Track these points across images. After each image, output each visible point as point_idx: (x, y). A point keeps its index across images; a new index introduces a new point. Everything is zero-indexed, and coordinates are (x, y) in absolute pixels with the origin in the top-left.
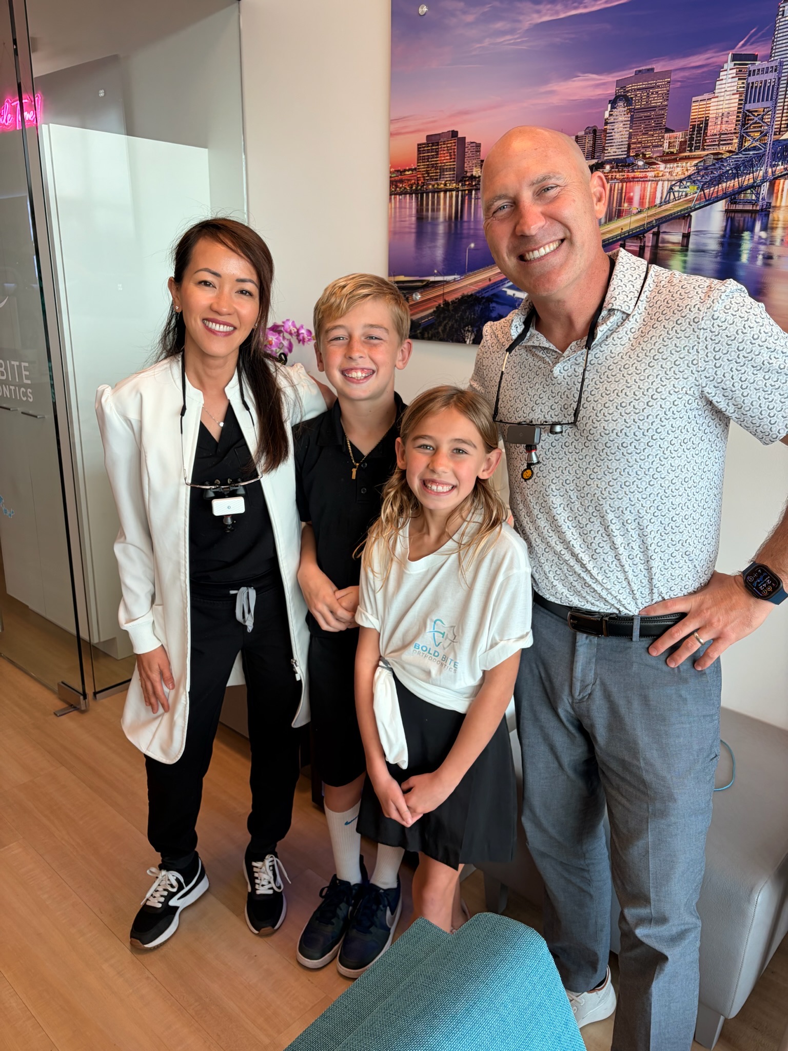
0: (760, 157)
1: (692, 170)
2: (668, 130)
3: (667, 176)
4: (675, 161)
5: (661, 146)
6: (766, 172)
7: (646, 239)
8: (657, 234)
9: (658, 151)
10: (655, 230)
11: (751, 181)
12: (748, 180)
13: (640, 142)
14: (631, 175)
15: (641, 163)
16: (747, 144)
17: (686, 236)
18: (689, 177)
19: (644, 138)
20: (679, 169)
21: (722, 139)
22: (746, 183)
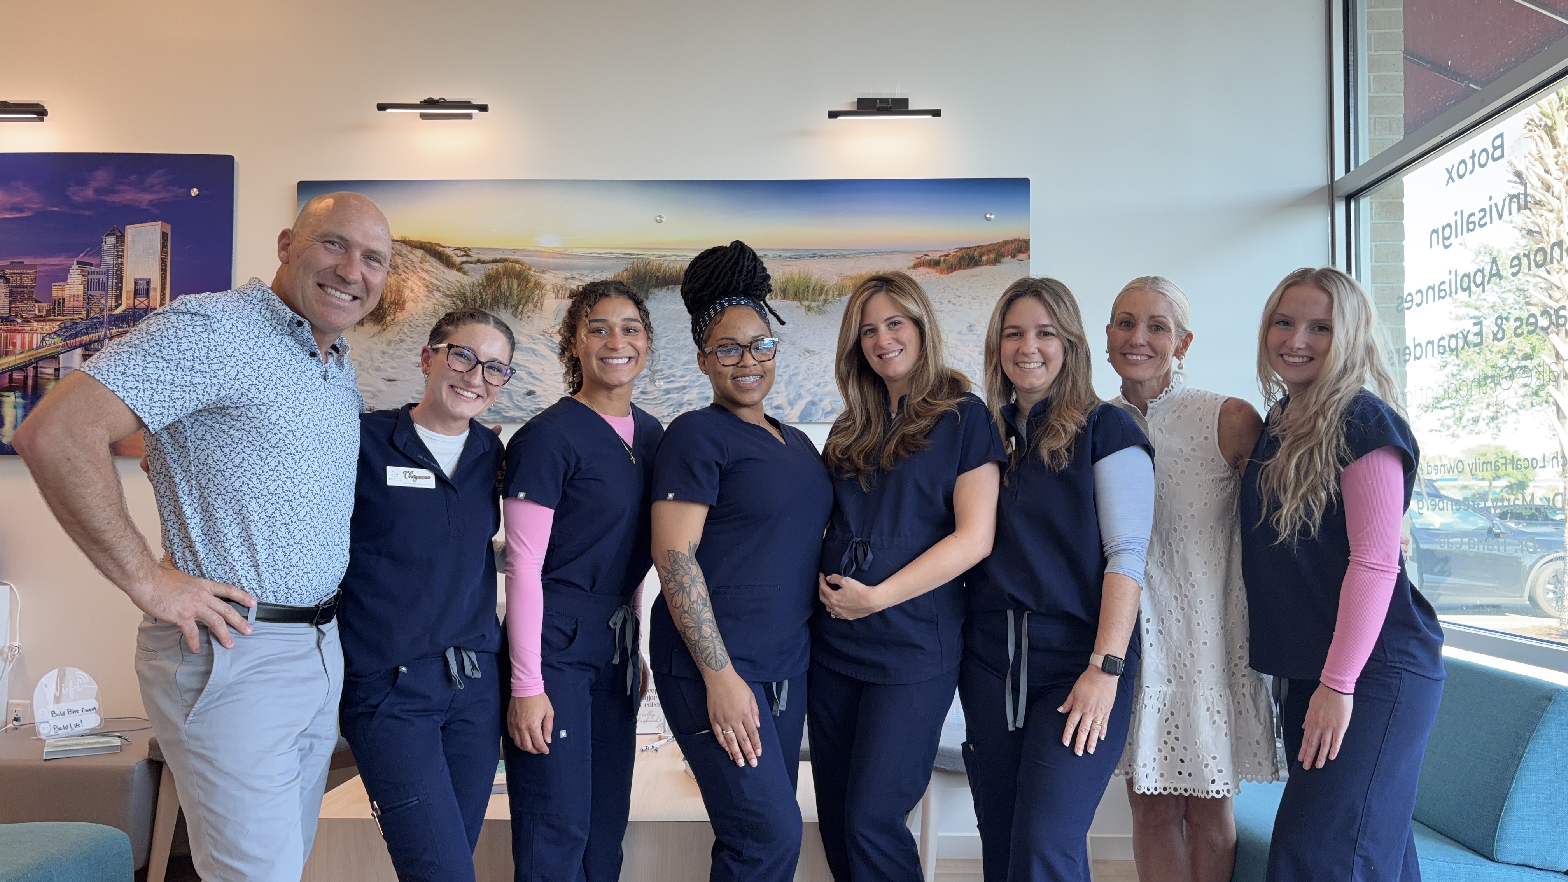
0: (101, 323)
1: (57, 328)
2: (37, 302)
3: (40, 330)
4: (44, 321)
5: (34, 311)
6: (106, 333)
7: (28, 371)
8: (36, 368)
9: (31, 314)
10: (35, 365)
11: (97, 338)
12: (95, 336)
13: (18, 307)
14: (13, 328)
15: (20, 321)
16: (92, 315)
17: (57, 370)
18: (55, 332)
19: (21, 305)
20: (47, 327)
21: (75, 310)
22: (94, 338)
